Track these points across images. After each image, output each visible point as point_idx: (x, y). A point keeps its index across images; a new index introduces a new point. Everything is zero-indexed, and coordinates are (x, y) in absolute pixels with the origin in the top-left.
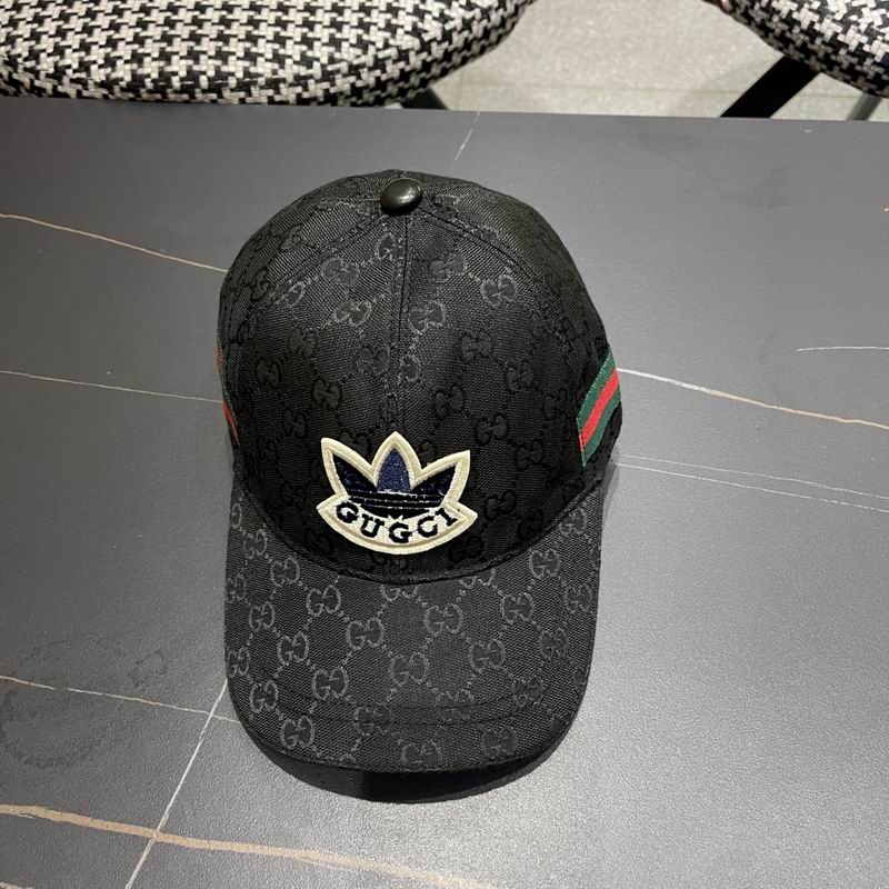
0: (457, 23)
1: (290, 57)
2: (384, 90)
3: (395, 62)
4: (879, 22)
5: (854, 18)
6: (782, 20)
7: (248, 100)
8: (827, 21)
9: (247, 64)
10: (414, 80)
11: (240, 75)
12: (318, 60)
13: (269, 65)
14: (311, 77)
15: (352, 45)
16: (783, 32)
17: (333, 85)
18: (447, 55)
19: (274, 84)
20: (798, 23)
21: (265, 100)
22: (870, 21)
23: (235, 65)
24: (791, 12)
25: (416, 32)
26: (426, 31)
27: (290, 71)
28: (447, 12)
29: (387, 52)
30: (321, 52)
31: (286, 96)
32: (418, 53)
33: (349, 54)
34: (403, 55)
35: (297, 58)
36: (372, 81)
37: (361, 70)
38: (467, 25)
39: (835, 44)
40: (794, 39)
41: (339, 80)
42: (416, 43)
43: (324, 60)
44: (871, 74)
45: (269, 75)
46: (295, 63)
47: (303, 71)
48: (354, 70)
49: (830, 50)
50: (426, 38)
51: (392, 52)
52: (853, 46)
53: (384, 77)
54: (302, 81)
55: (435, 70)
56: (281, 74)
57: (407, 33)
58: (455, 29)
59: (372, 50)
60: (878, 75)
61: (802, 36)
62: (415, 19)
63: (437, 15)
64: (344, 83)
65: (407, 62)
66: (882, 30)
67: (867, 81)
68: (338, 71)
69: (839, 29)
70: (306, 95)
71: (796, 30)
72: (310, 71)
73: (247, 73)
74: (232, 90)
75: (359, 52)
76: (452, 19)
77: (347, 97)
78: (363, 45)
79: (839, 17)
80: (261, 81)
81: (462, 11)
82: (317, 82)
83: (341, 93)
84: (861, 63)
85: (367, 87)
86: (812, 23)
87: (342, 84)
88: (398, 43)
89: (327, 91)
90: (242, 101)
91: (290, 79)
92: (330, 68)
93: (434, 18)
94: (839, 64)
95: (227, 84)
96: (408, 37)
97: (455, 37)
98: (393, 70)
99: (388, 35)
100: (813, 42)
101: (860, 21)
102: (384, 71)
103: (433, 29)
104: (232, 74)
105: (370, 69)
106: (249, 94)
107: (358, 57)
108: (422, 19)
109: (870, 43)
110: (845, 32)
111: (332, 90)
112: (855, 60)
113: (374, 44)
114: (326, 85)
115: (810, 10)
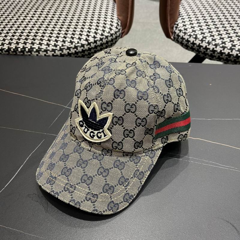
0: (98, 39)
1: (51, 44)
2: (77, 54)
3: (80, 47)
4: (211, 40)
5: (204, 39)
6: (186, 41)
7: (39, 55)
8: (197, 40)
9: (39, 46)
10: (86, 53)
11: (37, 48)
12: (59, 45)
13: (45, 46)
14: (57, 49)
15: (68, 42)
16: (186, 44)
17: (63, 52)
18: (96, 47)
19: (46, 51)
20: (190, 41)
21: (43, 55)
22: (208, 40)
23: (36, 46)
24: (188, 38)
25: (87, 40)
26: (89, 40)
27: (51, 48)
28: (96, 36)
29: (78, 45)
30: (60, 44)
31: (50, 54)
32: (87, 45)
33: (67, 44)
34: (83, 45)
35: (53, 45)
36: (74, 52)
37: (71, 49)
38: (101, 39)
39: (200, 46)
40: (189, 45)
41: (64, 51)
42: (86, 43)
43: (61, 45)
44: (210, 54)
45: (45, 48)
46: (52, 46)
47: (54, 48)
48: (69, 48)
49: (198, 48)
50: (89, 42)
51: (80, 45)
52: (204, 46)
53: (77, 51)
54: (54, 51)
55: (93, 51)
56: (48, 48)
57: (84, 40)
58: (98, 40)
59: (74, 44)
60: (211, 54)
61: (191, 45)
62: (87, 37)
63: (93, 36)
64: (66, 52)
65: (84, 47)
66: (212, 42)
67: (209, 56)
68: (64, 48)
69: (200, 42)
70: (55, 54)
71: (190, 43)
72: (56, 48)
73: (39, 48)
74: (35, 52)
75: (70, 44)
76: (97, 38)
77: (67, 56)
78: (71, 42)
79: (200, 39)
80: (43, 50)
81: (100, 36)
82: (58, 51)
83: (65, 54)
84: (207, 51)
85: (72, 53)
86: (193, 41)
87: (65, 52)
88: (81, 42)
89: (61, 53)
90: (37, 55)
91: (51, 50)
92: (62, 48)
93: (92, 37)
94: (201, 52)
95: (33, 51)
96: (84, 41)
97: (98, 42)
98: (80, 49)
99: (79, 40)
100: (194, 46)
101: (206, 40)
102: (77, 49)
103: (91, 40)
104: (35, 48)
105: (73, 49)
106: (39, 53)
107: (70, 45)
108: (88, 37)
109: (209, 45)
110: (202, 43)
111: (62, 53)
112: (205, 50)
113: (74, 42)
114: (61, 52)
115: (193, 38)
